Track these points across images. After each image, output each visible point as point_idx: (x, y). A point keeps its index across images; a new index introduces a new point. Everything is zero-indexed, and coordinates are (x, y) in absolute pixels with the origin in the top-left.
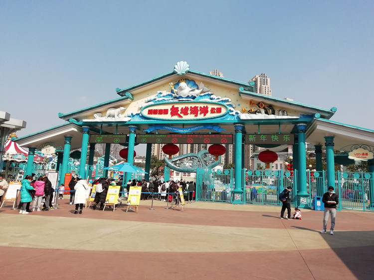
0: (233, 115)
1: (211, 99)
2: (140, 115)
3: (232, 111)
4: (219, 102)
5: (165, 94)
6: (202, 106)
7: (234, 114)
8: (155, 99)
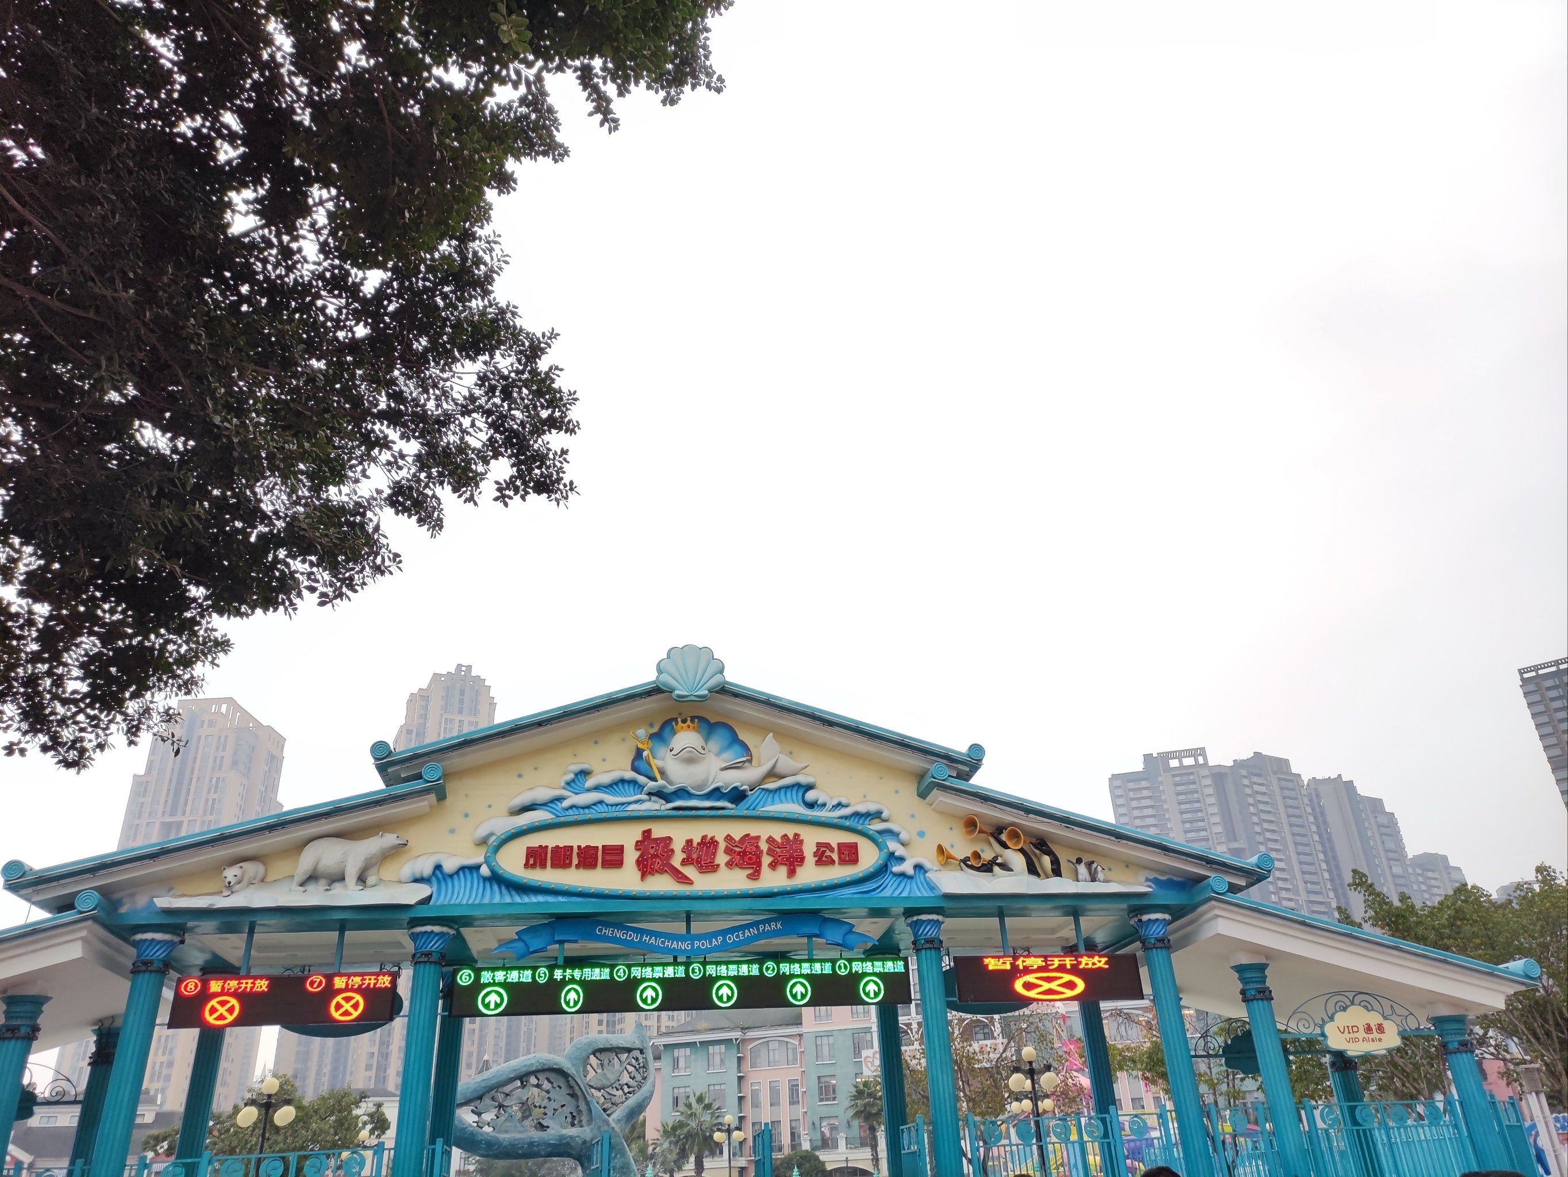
0: (903, 875)
1: (811, 805)
2: (485, 871)
3: (901, 859)
4: (846, 818)
5: (606, 779)
6: (777, 831)
7: (910, 871)
8: (560, 799)
